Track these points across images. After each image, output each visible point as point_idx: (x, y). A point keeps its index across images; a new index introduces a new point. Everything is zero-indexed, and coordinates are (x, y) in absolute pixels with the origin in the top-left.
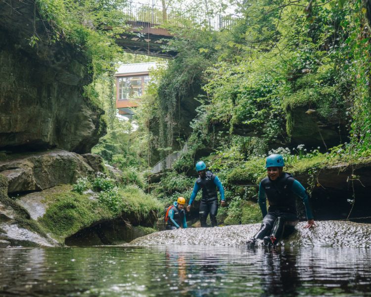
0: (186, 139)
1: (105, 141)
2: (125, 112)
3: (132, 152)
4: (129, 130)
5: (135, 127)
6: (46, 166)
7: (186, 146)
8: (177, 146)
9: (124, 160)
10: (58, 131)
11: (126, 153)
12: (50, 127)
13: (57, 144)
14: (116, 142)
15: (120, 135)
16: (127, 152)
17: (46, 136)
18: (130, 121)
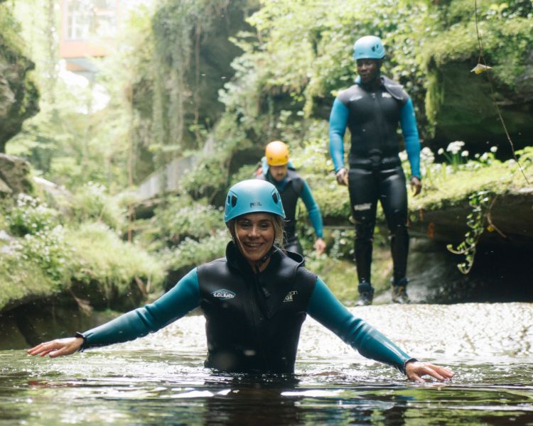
0: (210, 126)
1: (35, 128)
2: (79, 68)
3: (93, 154)
4: (89, 104)
5: (101, 101)
7: (210, 143)
8: (191, 140)
9: (77, 170)
11: (81, 155)
14: (60, 132)
15: (69, 117)
16: (84, 152)
18: (91, 86)
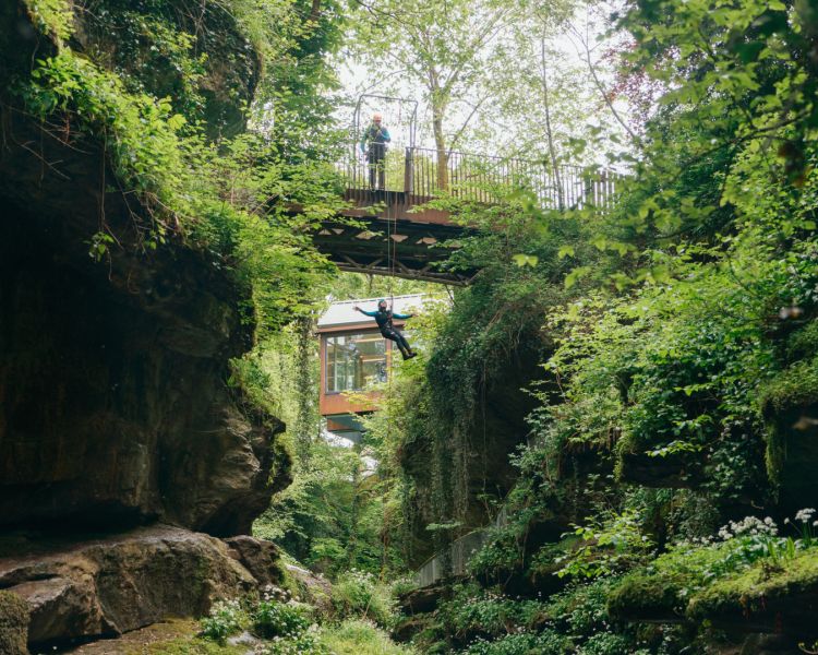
0: (502, 494)
1: (290, 503)
2: (343, 424)
3: (362, 531)
4: (356, 471)
5: (370, 464)
6: (131, 571)
7: (503, 516)
8: (481, 514)
9: (342, 553)
10: (162, 477)
11: (347, 534)
12: (143, 465)
13: (161, 512)
14: (321, 507)
15: (332, 486)
16: (350, 531)
17: (133, 491)
18: (358, 449)
